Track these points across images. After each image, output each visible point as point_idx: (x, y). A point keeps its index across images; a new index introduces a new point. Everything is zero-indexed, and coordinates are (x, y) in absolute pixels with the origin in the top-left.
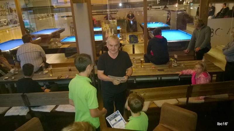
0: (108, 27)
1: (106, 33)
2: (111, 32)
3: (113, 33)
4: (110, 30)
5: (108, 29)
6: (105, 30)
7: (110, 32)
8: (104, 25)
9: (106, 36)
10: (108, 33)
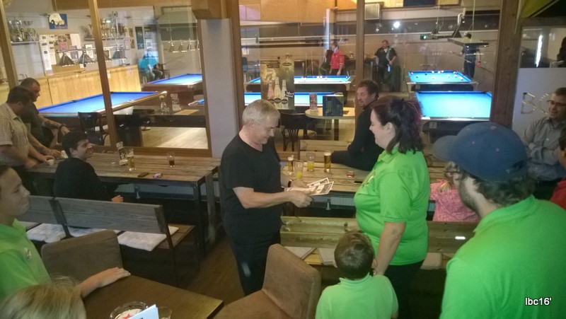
0: (274, 74)
1: (270, 89)
2: (281, 87)
3: (284, 89)
4: (277, 82)
5: (273, 79)
6: (268, 81)
7: (277, 87)
8: (266, 70)
9: (270, 95)
10: (274, 88)
